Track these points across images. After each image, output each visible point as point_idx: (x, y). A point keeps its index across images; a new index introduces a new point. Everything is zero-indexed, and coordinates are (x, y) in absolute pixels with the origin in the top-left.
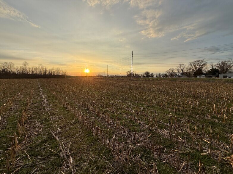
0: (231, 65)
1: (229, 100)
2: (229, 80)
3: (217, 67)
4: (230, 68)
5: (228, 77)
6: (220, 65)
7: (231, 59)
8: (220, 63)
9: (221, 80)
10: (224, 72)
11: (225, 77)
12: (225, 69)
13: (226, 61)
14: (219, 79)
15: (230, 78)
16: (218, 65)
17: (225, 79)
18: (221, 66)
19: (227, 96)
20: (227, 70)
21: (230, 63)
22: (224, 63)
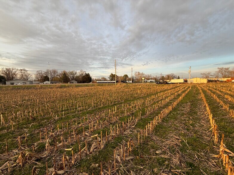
0: (16, 73)
1: (17, 105)
2: (16, 87)
3: (2, 73)
4: (16, 75)
5: (15, 84)
6: (4, 71)
7: (15, 68)
8: (5, 69)
9: (9, 87)
10: (10, 79)
11: (13, 84)
12: (11, 76)
13: (10, 69)
14: (6, 87)
15: (17, 85)
16: (2, 71)
17: (12, 86)
18: (6, 73)
19: (15, 102)
20: (13, 77)
21: (14, 71)
22: (8, 70)
